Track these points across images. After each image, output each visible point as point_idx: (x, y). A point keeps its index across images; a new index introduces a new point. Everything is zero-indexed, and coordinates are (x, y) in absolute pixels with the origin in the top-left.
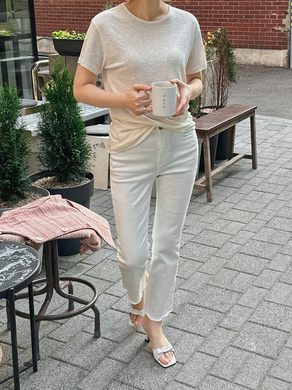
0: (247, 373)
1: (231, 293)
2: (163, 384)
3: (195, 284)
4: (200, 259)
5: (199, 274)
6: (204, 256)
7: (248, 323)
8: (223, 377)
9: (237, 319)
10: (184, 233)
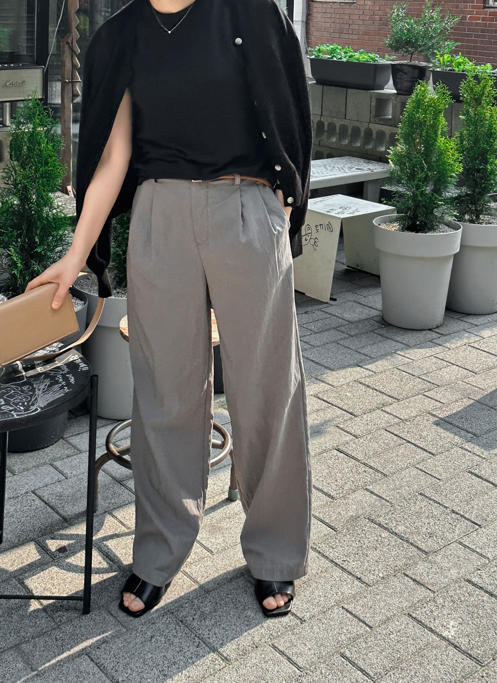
1: (458, 520)
2: (248, 644)
3: (398, 487)
4: (429, 448)
6: (440, 444)
7: (464, 583)
8: (362, 667)
9: (444, 570)
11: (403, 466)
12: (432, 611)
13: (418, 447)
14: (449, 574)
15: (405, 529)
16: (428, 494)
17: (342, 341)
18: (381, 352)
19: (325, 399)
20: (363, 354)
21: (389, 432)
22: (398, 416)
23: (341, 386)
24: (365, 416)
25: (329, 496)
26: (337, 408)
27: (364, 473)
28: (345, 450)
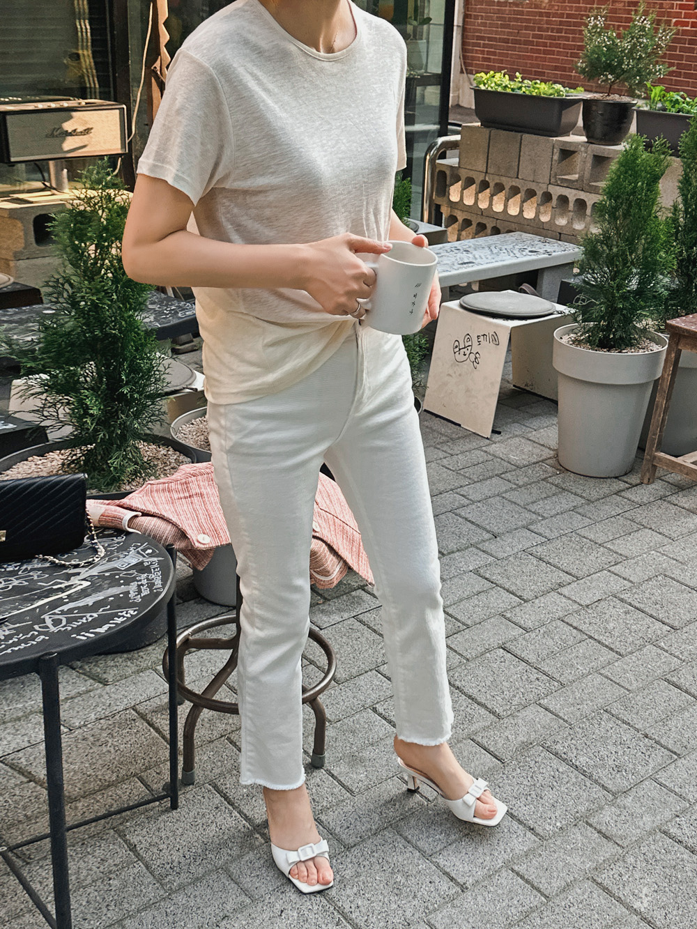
1: (652, 747)
3: (579, 701)
4: (617, 646)
5: (599, 679)
6: (630, 640)
7: (659, 835)
9: (636, 817)
11: (584, 671)
12: (620, 875)
13: (603, 644)
14: (641, 824)
15: (588, 760)
16: (615, 711)
17: (508, 494)
18: (557, 509)
19: (487, 576)
20: (534, 513)
21: (567, 623)
22: (578, 601)
23: (507, 558)
24: (537, 601)
25: (494, 713)
26: (501, 589)
27: (537, 681)
28: (513, 648)
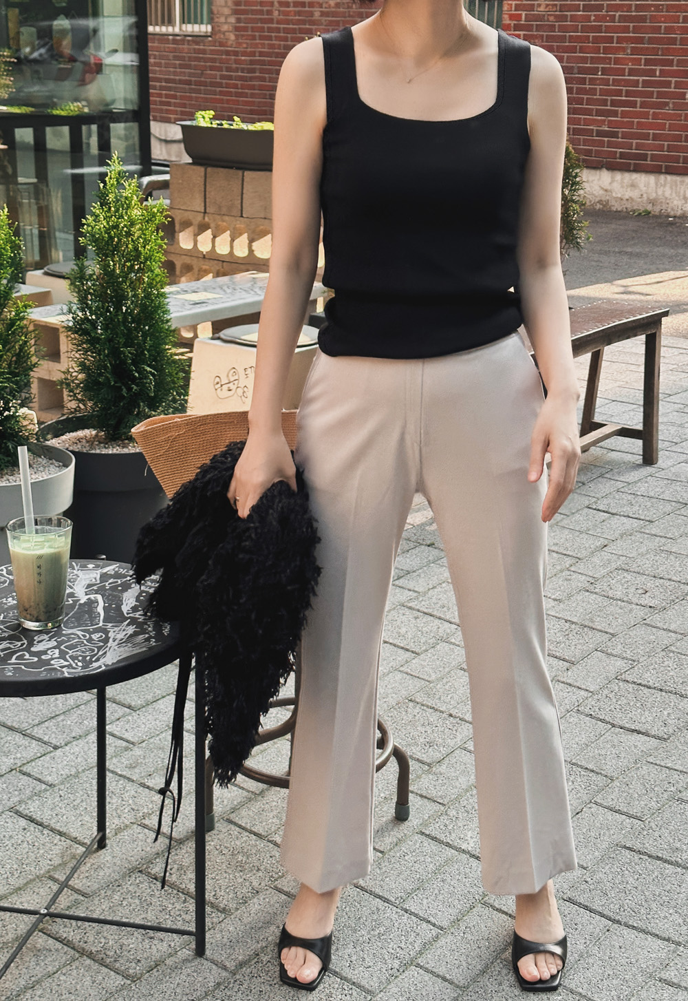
0: (436, 891)
1: (458, 724)
2: (247, 891)
4: (412, 646)
5: (399, 676)
6: (423, 640)
8: (381, 894)
9: (452, 780)
10: (397, 586)
11: (385, 671)
12: (446, 826)
13: (398, 647)
14: (457, 784)
16: (419, 699)
